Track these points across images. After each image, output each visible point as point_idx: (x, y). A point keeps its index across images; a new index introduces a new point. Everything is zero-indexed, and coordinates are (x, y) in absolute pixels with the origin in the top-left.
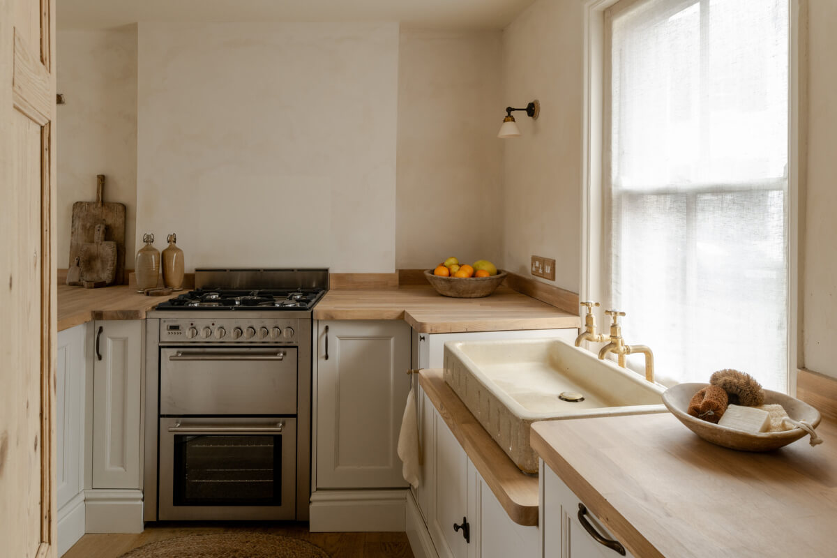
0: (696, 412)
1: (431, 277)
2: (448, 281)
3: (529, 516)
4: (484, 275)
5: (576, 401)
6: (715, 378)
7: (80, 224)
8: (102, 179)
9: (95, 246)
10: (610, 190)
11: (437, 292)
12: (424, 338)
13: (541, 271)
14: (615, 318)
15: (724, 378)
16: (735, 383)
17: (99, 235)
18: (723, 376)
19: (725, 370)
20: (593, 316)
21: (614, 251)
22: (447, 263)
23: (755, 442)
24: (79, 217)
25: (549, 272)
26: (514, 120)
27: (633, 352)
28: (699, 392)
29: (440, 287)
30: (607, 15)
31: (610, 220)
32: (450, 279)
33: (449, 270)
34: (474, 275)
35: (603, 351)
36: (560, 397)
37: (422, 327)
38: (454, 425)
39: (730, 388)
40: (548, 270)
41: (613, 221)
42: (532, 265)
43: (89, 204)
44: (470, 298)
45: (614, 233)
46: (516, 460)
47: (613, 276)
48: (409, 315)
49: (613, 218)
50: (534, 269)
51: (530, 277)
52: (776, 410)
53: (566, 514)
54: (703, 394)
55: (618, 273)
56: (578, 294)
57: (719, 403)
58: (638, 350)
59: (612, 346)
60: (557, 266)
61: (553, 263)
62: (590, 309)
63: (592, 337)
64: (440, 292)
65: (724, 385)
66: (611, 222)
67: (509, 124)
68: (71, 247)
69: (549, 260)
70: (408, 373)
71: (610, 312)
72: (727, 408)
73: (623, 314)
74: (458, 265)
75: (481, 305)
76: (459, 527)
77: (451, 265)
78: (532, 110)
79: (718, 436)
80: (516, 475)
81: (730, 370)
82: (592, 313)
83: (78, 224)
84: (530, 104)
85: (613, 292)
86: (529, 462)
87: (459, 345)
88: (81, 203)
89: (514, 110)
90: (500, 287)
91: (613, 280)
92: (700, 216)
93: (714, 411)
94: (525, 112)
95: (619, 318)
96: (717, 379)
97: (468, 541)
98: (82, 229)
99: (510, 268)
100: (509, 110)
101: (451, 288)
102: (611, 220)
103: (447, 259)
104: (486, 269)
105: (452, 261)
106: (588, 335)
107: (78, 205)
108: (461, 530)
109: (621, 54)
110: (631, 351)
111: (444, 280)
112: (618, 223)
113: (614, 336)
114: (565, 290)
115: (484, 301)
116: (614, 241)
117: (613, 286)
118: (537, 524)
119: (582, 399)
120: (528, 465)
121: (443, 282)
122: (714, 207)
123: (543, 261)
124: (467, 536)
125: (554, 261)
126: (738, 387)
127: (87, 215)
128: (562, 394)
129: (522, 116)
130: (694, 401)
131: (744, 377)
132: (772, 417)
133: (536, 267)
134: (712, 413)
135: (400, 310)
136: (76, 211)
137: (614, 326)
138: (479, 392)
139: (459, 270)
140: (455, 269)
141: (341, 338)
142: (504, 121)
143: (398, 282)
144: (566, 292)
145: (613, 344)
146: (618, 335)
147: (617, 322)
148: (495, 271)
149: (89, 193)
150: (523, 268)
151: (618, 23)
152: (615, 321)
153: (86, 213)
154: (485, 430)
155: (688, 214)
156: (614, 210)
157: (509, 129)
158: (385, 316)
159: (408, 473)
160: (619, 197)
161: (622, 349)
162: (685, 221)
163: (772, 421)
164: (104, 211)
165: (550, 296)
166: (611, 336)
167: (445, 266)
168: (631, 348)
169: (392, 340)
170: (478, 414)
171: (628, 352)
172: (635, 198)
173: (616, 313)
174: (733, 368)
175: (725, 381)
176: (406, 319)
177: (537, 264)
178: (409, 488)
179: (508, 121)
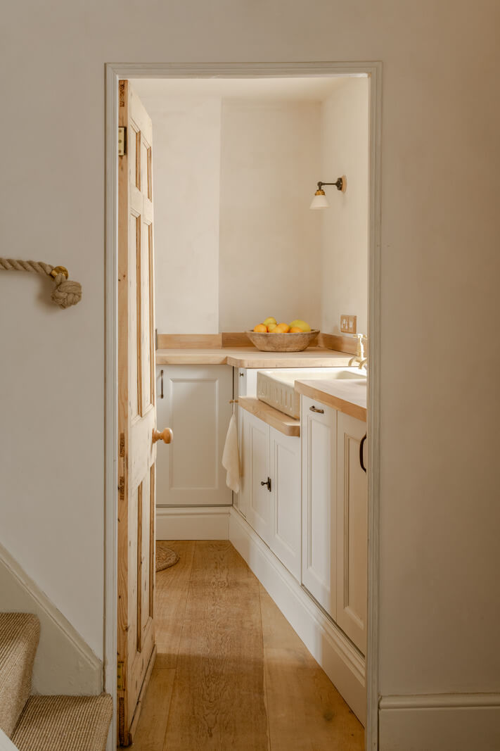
1: (252, 334)
4: (298, 331)
12: (242, 374)
22: (265, 322)
26: (324, 194)
29: (259, 342)
32: (267, 335)
33: (267, 327)
34: (289, 331)
37: (240, 365)
40: (351, 325)
42: (341, 323)
44: (286, 352)
46: (293, 414)
48: (231, 359)
50: (342, 327)
51: (340, 334)
53: (310, 419)
60: (357, 321)
61: (355, 318)
64: (259, 348)
67: (321, 197)
69: (351, 316)
70: (231, 402)
74: (275, 323)
76: (265, 483)
77: (269, 323)
78: (340, 184)
84: (338, 179)
89: (324, 184)
94: (335, 187)
97: (270, 490)
100: (320, 184)
101: (269, 343)
103: (266, 319)
104: (300, 327)
105: (271, 320)
108: (266, 485)
111: (262, 335)
118: (299, 435)
121: (261, 338)
129: (331, 190)
133: (343, 324)
135: (224, 358)
139: (276, 327)
140: (272, 327)
141: (174, 381)
142: (316, 195)
150: (335, 328)
157: (319, 202)
158: (211, 361)
159: (231, 482)
165: (352, 347)
167: (264, 325)
169: (217, 383)
176: (228, 361)
177: (344, 320)
178: (232, 505)
179: (319, 194)
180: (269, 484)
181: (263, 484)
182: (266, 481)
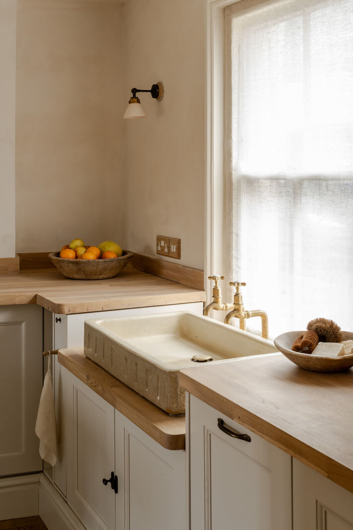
0: (297, 349)
1: (58, 260)
2: (77, 263)
3: (178, 443)
4: (112, 256)
5: (206, 361)
6: (310, 326)
10: (231, 174)
11: (63, 275)
12: (60, 320)
13: (166, 250)
14: (237, 288)
15: (316, 325)
16: (323, 327)
18: (316, 323)
19: (317, 319)
20: (219, 288)
21: (234, 230)
22: (72, 246)
23: (333, 364)
25: (175, 250)
26: (138, 101)
27: (252, 316)
28: (299, 337)
29: (67, 270)
30: (228, 12)
31: (230, 201)
32: (77, 262)
33: (76, 252)
34: (101, 256)
35: (228, 317)
36: (193, 360)
37: (59, 308)
38: (103, 389)
39: (320, 331)
40: (174, 249)
41: (234, 203)
42: (157, 245)
44: (98, 279)
45: (234, 214)
46: (164, 406)
47: (234, 252)
48: (42, 298)
49: (233, 200)
50: (159, 249)
51: (156, 256)
52: (349, 344)
53: (208, 431)
54: (302, 337)
55: (238, 250)
56: (203, 271)
57: (312, 341)
58: (256, 314)
59: (236, 311)
60: (182, 245)
61: (178, 242)
62: (216, 282)
63: (219, 306)
64: (66, 275)
65: (316, 329)
66: (232, 204)
67: (135, 105)
69: (174, 239)
71: (234, 284)
72: (317, 345)
73: (244, 284)
74: (85, 247)
75: (111, 286)
76: (107, 481)
77: (77, 247)
78: (156, 91)
79: (311, 363)
80: (164, 417)
81: (320, 319)
82: (218, 286)
84: (154, 86)
85: (234, 266)
86: (175, 405)
87: (99, 322)
89: (139, 91)
90: (126, 267)
91: (233, 256)
92: (304, 200)
93: (308, 347)
94: (150, 93)
95: (241, 288)
96: (311, 326)
97: (116, 492)
99: (134, 248)
100: (135, 91)
101: (79, 271)
102: (232, 202)
103: (72, 241)
104: (112, 250)
105: (78, 243)
106: (215, 305)
108: (109, 484)
109: (239, 50)
110: (250, 316)
111: (72, 262)
112: (238, 204)
113: (237, 303)
114: (190, 268)
115: (112, 282)
116: (234, 221)
117: (234, 262)
118: (184, 448)
119: (211, 360)
120: (174, 408)
121: (70, 265)
122: (314, 193)
123: (169, 241)
124: (115, 487)
125: (180, 240)
126: (325, 330)
128: (194, 357)
129: (146, 97)
130: (296, 342)
131: (329, 323)
132: (346, 348)
133: (161, 246)
134: (308, 349)
135: (32, 294)
137: (237, 295)
138: (126, 358)
139: (86, 252)
140: (81, 251)
142: (130, 102)
143: (19, 267)
144: (191, 269)
145: (236, 310)
146: (240, 303)
147: (239, 291)
148: (120, 252)
150: (148, 248)
151: (237, 22)
152: (238, 291)
154: (133, 390)
155: (294, 198)
156: (234, 192)
157: (134, 111)
158: (17, 301)
160: (239, 181)
161: (243, 314)
162: (292, 204)
163: (346, 351)
165: (177, 274)
166: (234, 304)
167: (70, 248)
168: (250, 313)
169: (23, 325)
170: (125, 379)
171: (248, 316)
172: (251, 182)
173: (238, 284)
174: (322, 317)
175: (317, 326)
176: (38, 303)
177: (163, 243)
178: (42, 472)
179: (133, 102)
180: (113, 482)
181: (105, 482)
182: (108, 477)
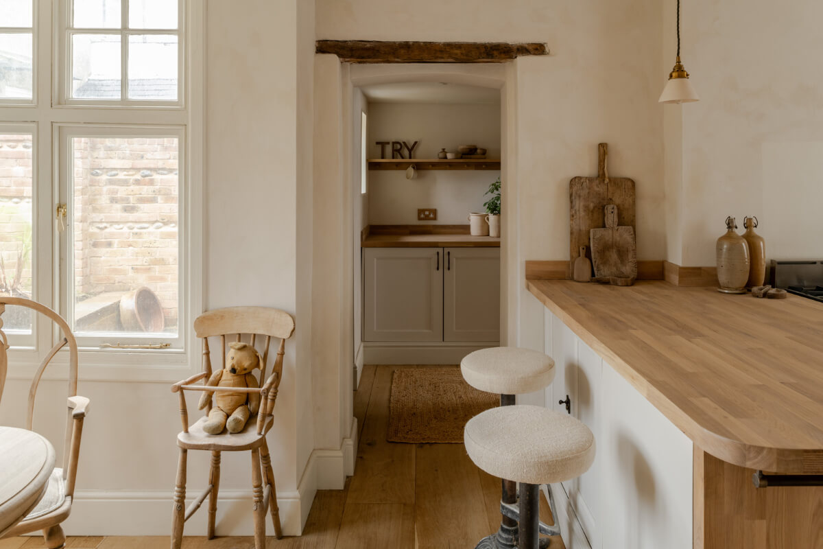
7: (582, 204)
8: (603, 150)
9: (610, 232)
17: (611, 219)
24: (580, 196)
43: (590, 179)
68: (572, 233)
83: (579, 204)
88: (580, 178)
98: (585, 211)
107: (575, 181)
127: (589, 193)
136: (575, 189)
149: (587, 167)
153: (587, 191)
164: (610, 188)
